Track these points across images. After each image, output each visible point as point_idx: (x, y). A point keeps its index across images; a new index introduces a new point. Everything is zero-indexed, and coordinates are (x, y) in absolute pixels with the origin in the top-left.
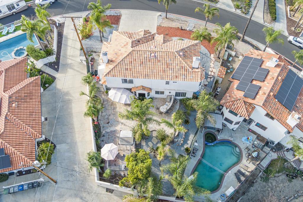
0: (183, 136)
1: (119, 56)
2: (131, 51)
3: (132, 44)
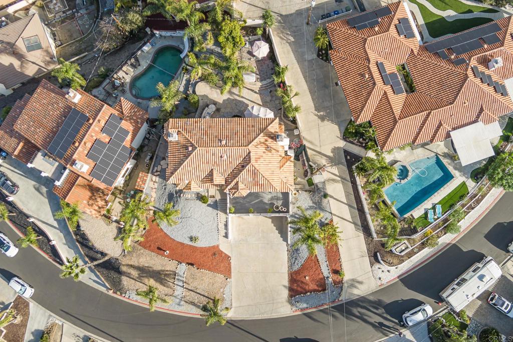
0: (190, 86)
1: (263, 143)
2: (250, 146)
3: (250, 158)
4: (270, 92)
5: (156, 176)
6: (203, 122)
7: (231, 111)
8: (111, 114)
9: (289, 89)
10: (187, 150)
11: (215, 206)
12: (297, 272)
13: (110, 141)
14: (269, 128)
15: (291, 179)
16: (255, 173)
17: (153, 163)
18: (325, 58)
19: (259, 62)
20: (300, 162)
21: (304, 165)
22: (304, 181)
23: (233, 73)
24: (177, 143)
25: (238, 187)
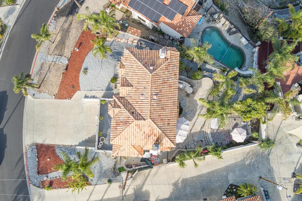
0: (210, 73)
1: (153, 133)
2: (150, 120)
3: (140, 119)
4: (201, 140)
5: (138, 43)
6: (175, 80)
7: (187, 106)
8: (187, 6)
9: (202, 157)
10: (151, 65)
11: (109, 89)
12: (54, 152)
13: (165, 5)
14: (167, 138)
15: (123, 154)
16: (126, 123)
17: (148, 41)
18: (229, 191)
19: (228, 134)
20: (139, 162)
21: (136, 166)
22: (123, 164)
23: (217, 108)
24: (158, 58)
25: (116, 108)
